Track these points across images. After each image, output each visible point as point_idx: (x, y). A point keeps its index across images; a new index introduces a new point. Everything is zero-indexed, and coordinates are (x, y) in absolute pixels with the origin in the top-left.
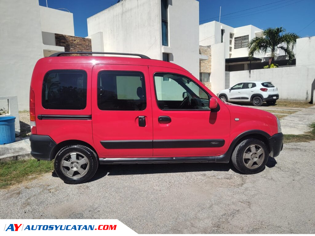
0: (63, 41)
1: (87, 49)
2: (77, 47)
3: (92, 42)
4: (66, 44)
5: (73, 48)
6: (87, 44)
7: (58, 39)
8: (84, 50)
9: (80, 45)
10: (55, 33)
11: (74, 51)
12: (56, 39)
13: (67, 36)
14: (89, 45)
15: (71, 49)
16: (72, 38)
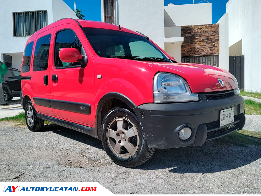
0: (189, 32)
1: (214, 35)
2: (203, 34)
3: (220, 27)
4: (191, 34)
5: (198, 36)
6: (214, 29)
7: (184, 31)
8: (210, 37)
9: (207, 32)
10: (181, 26)
11: (199, 39)
12: (182, 31)
13: (193, 26)
14: (216, 30)
15: (196, 38)
16: (198, 27)
